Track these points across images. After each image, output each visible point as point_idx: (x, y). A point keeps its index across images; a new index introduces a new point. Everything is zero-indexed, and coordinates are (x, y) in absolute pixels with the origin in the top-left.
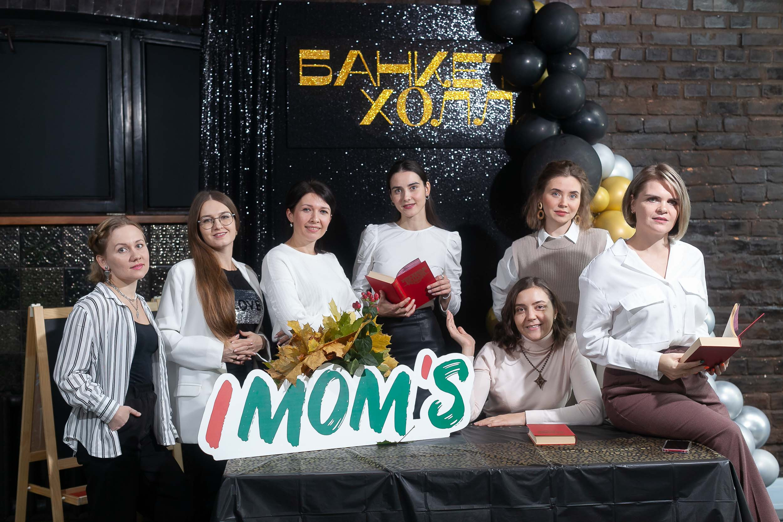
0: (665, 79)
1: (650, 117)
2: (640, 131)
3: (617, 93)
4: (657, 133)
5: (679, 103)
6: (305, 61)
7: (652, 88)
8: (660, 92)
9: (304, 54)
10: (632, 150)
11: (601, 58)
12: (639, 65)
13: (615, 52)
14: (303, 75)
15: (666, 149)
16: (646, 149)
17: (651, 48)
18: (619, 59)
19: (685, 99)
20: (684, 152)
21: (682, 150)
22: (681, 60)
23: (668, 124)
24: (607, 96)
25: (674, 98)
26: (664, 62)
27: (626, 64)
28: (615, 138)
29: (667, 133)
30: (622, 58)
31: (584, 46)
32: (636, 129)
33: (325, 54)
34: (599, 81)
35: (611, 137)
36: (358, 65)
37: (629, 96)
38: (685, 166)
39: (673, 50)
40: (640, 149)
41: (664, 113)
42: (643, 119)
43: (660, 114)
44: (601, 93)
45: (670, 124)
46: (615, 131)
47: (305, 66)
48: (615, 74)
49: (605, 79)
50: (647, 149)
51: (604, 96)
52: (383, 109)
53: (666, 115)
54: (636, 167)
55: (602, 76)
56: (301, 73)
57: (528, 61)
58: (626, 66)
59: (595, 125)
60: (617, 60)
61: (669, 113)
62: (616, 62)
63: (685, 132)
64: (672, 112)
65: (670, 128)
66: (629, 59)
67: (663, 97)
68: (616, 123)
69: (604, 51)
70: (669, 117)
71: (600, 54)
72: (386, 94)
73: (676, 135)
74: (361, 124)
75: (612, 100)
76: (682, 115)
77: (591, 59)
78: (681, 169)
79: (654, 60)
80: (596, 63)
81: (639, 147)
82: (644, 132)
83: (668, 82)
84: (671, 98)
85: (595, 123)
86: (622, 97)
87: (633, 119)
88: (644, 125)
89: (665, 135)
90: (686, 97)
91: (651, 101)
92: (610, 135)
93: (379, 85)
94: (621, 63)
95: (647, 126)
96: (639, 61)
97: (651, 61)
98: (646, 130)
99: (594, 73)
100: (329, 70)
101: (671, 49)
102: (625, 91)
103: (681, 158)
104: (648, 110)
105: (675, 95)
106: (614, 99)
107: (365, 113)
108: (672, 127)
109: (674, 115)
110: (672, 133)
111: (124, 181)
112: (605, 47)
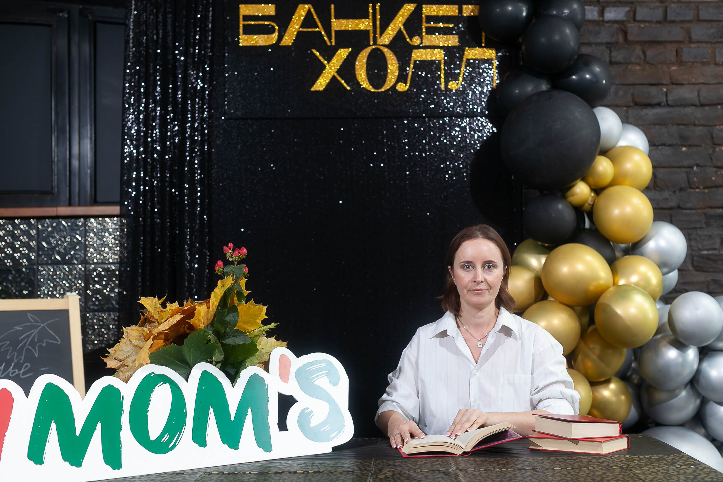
0: (691, 42)
1: (674, 86)
2: (663, 104)
3: (633, 59)
4: (683, 106)
5: (710, 70)
6: (247, 18)
7: (675, 53)
8: (685, 58)
9: (245, 10)
10: (652, 126)
11: (613, 19)
12: (658, 26)
13: (629, 11)
14: (245, 33)
15: (695, 125)
16: (670, 125)
17: (673, 5)
18: (635, 20)
19: (716, 64)
20: (717, 127)
21: (715, 126)
22: (709, 18)
23: (696, 93)
24: (621, 63)
25: (703, 63)
26: (690, 21)
27: (642, 26)
28: (632, 112)
29: (696, 106)
30: (638, 18)
31: (590, 6)
32: (656, 101)
33: (270, 9)
34: (610, 46)
35: (627, 112)
36: (308, 21)
37: (647, 63)
38: (719, 145)
39: (700, 7)
40: (661, 125)
41: (691, 82)
42: (665, 90)
43: (686, 82)
44: (613, 60)
45: (699, 95)
46: (631, 104)
47: (246, 23)
48: (630, 38)
49: (617, 43)
50: (672, 124)
51: (616, 63)
52: (338, 72)
53: (694, 84)
54: (659, 146)
55: (614, 39)
56: (241, 30)
57: (510, 8)
58: (643, 28)
59: (595, 83)
60: (632, 21)
61: (697, 82)
62: (631, 23)
63: (718, 104)
64: (702, 81)
65: (699, 100)
66: (648, 19)
67: (690, 63)
68: (632, 95)
69: (615, 11)
70: (697, 87)
71: (611, 14)
72: (343, 53)
73: (707, 108)
74: (312, 89)
75: (627, 68)
76: (713, 84)
77: (600, 21)
78: (715, 148)
79: (678, 19)
80: (606, 25)
81: (662, 122)
82: (668, 105)
83: (695, 45)
84: (700, 64)
85: (594, 80)
86: (639, 64)
87: (653, 90)
88: (667, 96)
89: (694, 108)
90: (717, 62)
91: (674, 68)
92: (625, 108)
93: (333, 44)
94: (636, 24)
95: (670, 98)
96: (658, 22)
97: (673, 22)
98: (669, 103)
99: (604, 37)
100: (273, 27)
101: (698, 7)
102: (642, 57)
103: (714, 135)
104: (671, 78)
105: (705, 60)
106: (629, 67)
107: (317, 77)
108: (701, 99)
109: (704, 84)
110: (702, 105)
111: (68, 174)
112: (617, 6)
